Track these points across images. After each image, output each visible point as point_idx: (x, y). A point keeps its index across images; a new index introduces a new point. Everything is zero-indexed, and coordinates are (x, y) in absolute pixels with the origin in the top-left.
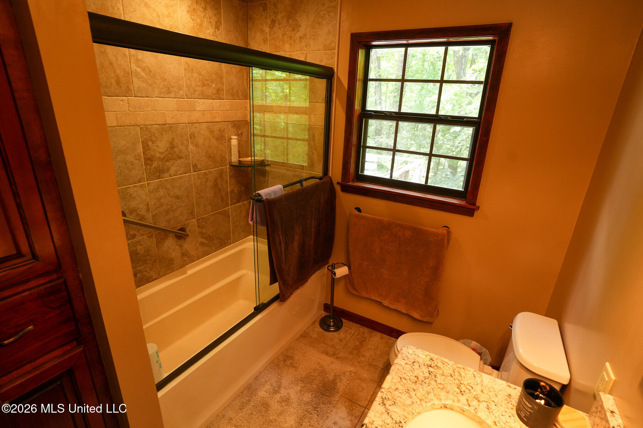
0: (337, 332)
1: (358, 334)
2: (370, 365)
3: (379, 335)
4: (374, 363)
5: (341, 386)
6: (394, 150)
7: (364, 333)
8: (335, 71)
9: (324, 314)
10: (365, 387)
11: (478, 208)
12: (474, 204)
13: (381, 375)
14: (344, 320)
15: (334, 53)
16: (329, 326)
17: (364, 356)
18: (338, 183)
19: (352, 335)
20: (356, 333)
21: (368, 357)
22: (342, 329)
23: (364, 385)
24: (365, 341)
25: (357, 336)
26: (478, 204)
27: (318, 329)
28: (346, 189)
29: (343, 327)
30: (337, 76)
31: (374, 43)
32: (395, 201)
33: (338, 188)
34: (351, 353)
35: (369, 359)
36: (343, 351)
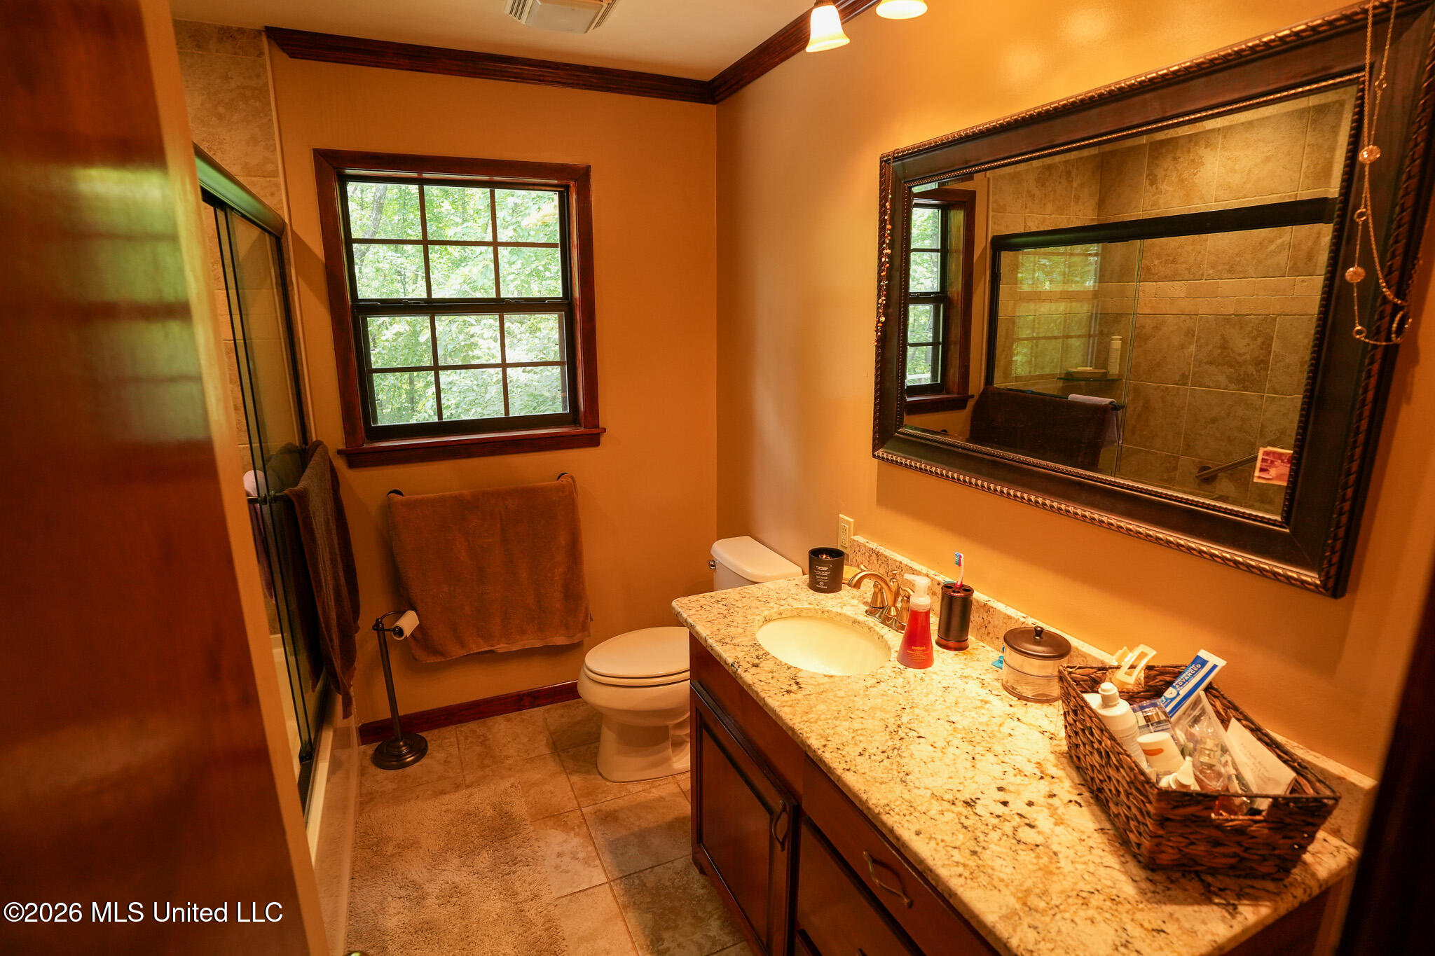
0: (426, 756)
1: (466, 738)
2: (530, 761)
3: (500, 719)
4: (533, 755)
5: (520, 808)
6: (436, 368)
7: (474, 731)
8: (287, 221)
9: (370, 749)
10: (552, 789)
11: (604, 430)
12: (597, 426)
13: (558, 761)
14: (423, 734)
15: (277, 185)
16: (400, 757)
17: (507, 757)
18: (340, 452)
19: (458, 744)
20: (462, 738)
21: (516, 754)
22: (429, 747)
23: (547, 788)
24: (487, 739)
25: (468, 741)
26: (601, 425)
27: (382, 774)
28: (356, 458)
29: (429, 744)
30: (293, 232)
31: (349, 172)
32: (470, 456)
33: (340, 464)
34: (482, 767)
35: (518, 755)
36: (465, 773)
